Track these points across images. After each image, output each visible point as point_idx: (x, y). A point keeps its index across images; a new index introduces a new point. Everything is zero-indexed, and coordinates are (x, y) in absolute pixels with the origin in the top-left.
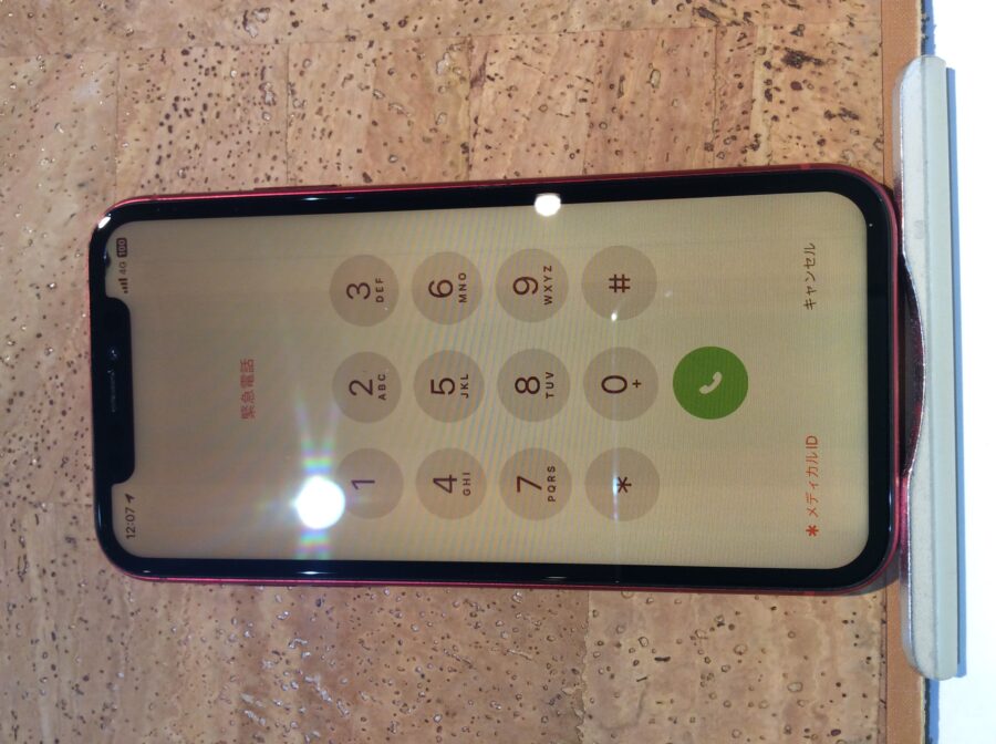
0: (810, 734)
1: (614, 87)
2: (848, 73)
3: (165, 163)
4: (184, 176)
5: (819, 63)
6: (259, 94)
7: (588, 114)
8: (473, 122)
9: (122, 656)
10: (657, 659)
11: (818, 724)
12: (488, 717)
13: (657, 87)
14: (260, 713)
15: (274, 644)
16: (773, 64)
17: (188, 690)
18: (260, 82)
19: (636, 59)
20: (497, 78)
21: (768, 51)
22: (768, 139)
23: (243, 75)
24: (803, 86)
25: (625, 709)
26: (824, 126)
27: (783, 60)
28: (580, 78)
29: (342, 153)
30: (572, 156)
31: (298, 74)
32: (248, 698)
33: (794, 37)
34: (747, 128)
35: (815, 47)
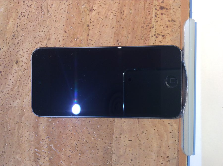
0: (162, 157)
1: (122, 13)
2: (173, 12)
3: (18, 27)
4: (23, 30)
5: (167, 9)
6: (41, 12)
7: (116, 19)
8: (90, 20)
9: (7, 140)
10: (129, 141)
11: (164, 155)
12: (91, 154)
13: (131, 13)
14: (39, 153)
15: (42, 138)
16: (157, 9)
17: (22, 148)
18: (41, 9)
19: (127, 7)
20: (96, 10)
21: (156, 6)
22: (156, 26)
23: (37, 7)
24: (164, 14)
25: (122, 152)
26: (168, 23)
27: (159, 8)
28: (114, 11)
29: (60, 26)
30: (112, 28)
31: (50, 7)
32: (36, 150)
33: (162, 3)
34: (151, 23)
35: (166, 6)
